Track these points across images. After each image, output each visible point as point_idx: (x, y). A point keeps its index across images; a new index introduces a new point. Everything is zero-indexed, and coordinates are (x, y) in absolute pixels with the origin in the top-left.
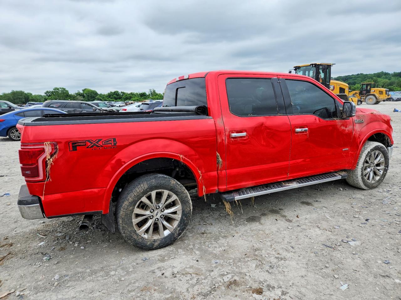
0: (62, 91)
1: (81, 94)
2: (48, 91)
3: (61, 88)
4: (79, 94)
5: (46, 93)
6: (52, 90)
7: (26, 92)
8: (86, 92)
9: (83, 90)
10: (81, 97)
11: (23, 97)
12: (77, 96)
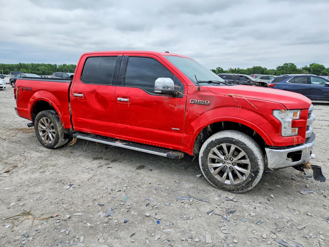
0: (290, 66)
1: (308, 68)
2: (279, 67)
3: (290, 64)
4: (306, 69)
5: (277, 68)
6: (282, 65)
7: (263, 67)
8: (312, 66)
9: (310, 65)
10: (307, 71)
11: (260, 71)
12: (303, 70)
